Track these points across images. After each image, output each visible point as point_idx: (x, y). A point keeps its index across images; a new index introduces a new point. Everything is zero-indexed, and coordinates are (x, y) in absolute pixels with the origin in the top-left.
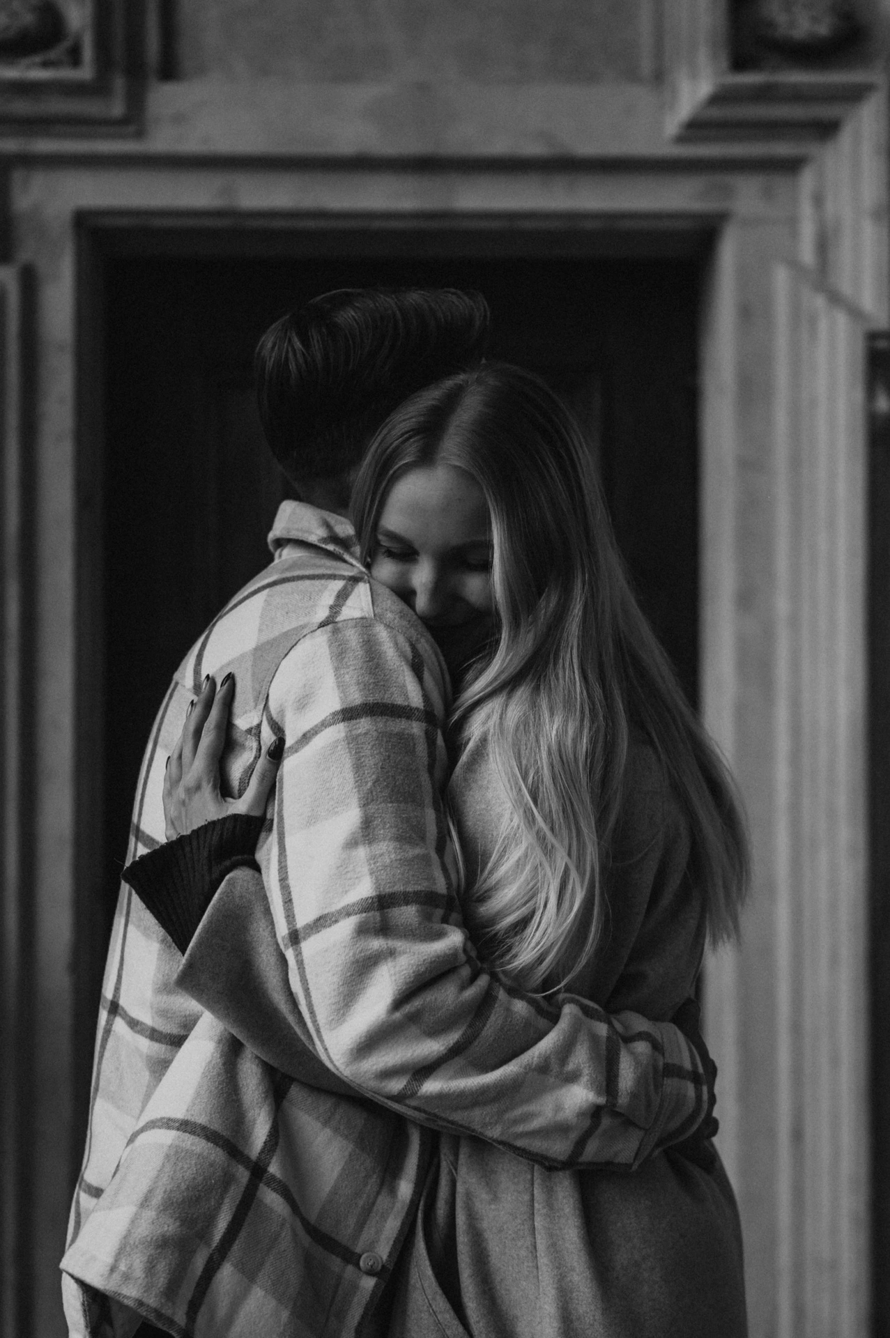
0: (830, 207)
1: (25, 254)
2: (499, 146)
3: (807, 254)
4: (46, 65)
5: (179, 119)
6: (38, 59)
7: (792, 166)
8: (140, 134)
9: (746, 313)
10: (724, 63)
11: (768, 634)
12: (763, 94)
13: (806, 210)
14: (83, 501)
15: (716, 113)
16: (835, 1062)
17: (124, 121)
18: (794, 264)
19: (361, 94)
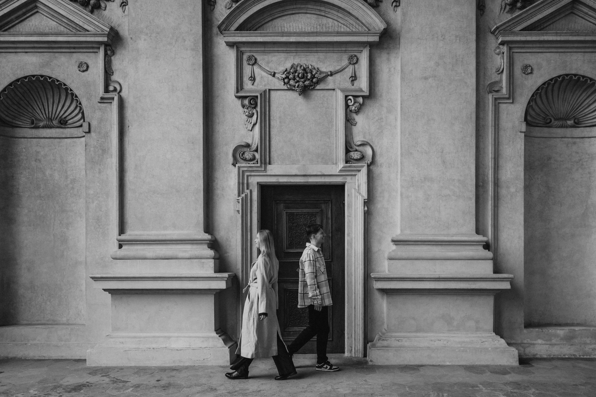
0: (360, 182)
1: (250, 188)
2: (315, 174)
3: (357, 188)
4: (254, 164)
5: (271, 170)
6: (252, 162)
7: (355, 175)
8: (266, 172)
9: (348, 195)
10: (345, 163)
11: (352, 239)
12: (350, 167)
13: (357, 181)
14: (258, 221)
15: (343, 169)
16: (360, 298)
17: (264, 171)
18: (355, 189)
19: (296, 166)
